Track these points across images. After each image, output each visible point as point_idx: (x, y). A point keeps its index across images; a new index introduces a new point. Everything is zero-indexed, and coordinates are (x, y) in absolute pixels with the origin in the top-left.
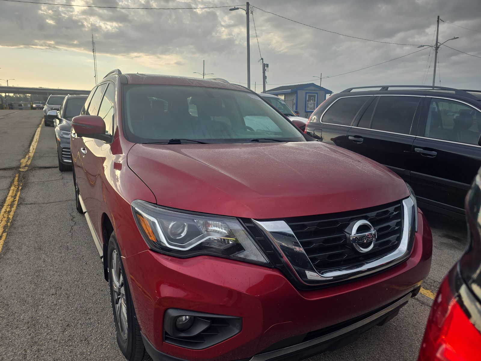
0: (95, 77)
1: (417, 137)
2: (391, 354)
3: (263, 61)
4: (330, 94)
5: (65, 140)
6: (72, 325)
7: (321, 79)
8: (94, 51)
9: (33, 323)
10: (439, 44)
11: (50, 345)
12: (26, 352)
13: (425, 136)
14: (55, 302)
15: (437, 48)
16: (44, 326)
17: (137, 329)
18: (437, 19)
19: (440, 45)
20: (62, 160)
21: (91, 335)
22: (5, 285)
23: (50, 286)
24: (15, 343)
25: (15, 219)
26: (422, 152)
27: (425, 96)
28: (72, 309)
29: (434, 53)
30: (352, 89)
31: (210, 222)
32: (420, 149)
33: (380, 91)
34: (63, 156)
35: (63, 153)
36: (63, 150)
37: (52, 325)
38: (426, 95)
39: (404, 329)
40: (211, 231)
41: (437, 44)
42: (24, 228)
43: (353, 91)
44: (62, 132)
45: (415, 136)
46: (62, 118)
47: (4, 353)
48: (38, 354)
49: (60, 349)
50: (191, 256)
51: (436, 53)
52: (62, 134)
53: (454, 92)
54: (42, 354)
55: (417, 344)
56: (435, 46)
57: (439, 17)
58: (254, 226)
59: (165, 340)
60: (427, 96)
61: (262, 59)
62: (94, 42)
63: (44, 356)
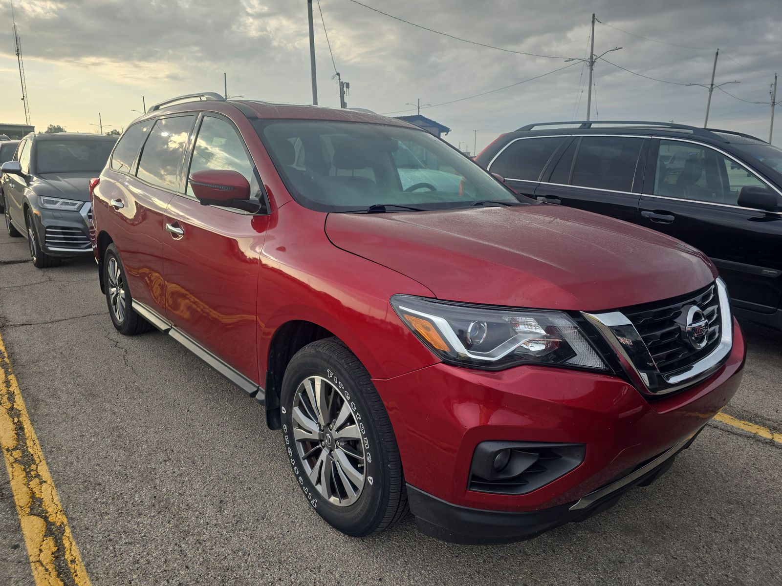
0: (22, 99)
1: (642, 195)
2: (687, 487)
3: (339, 78)
4: (446, 133)
5: (50, 213)
6: (227, 501)
7: (419, 108)
8: (20, 53)
9: (162, 505)
10: (594, 57)
11: (212, 532)
12: (181, 547)
13: (655, 194)
14: (177, 472)
15: (592, 63)
16: (183, 508)
17: (392, 484)
18: (592, 19)
19: (596, 59)
20: (46, 249)
21: (268, 511)
22: (71, 455)
23: (152, 449)
24: (154, 537)
25: (11, 351)
26: (652, 217)
27: (651, 137)
28: (212, 478)
29: (589, 71)
30: (533, 126)
31: (520, 319)
32: (649, 212)
33: (579, 128)
34: (46, 240)
35: (46, 235)
36: (47, 230)
37: (197, 505)
38: (652, 135)
39: (687, 455)
40: (520, 332)
41: (592, 57)
42: (41, 364)
43: (535, 129)
44: (42, 200)
45: (640, 194)
46: (31, 175)
47: (145, 553)
48: (201, 547)
49: (232, 535)
50: (505, 368)
51: (592, 70)
52: (43, 203)
53: (691, 131)
54: (208, 546)
55: (711, 472)
56: (590, 60)
57: (594, 15)
58: (584, 321)
59: (470, 488)
60: (653, 137)
61: (338, 74)
62: (18, 37)
63: (213, 549)
